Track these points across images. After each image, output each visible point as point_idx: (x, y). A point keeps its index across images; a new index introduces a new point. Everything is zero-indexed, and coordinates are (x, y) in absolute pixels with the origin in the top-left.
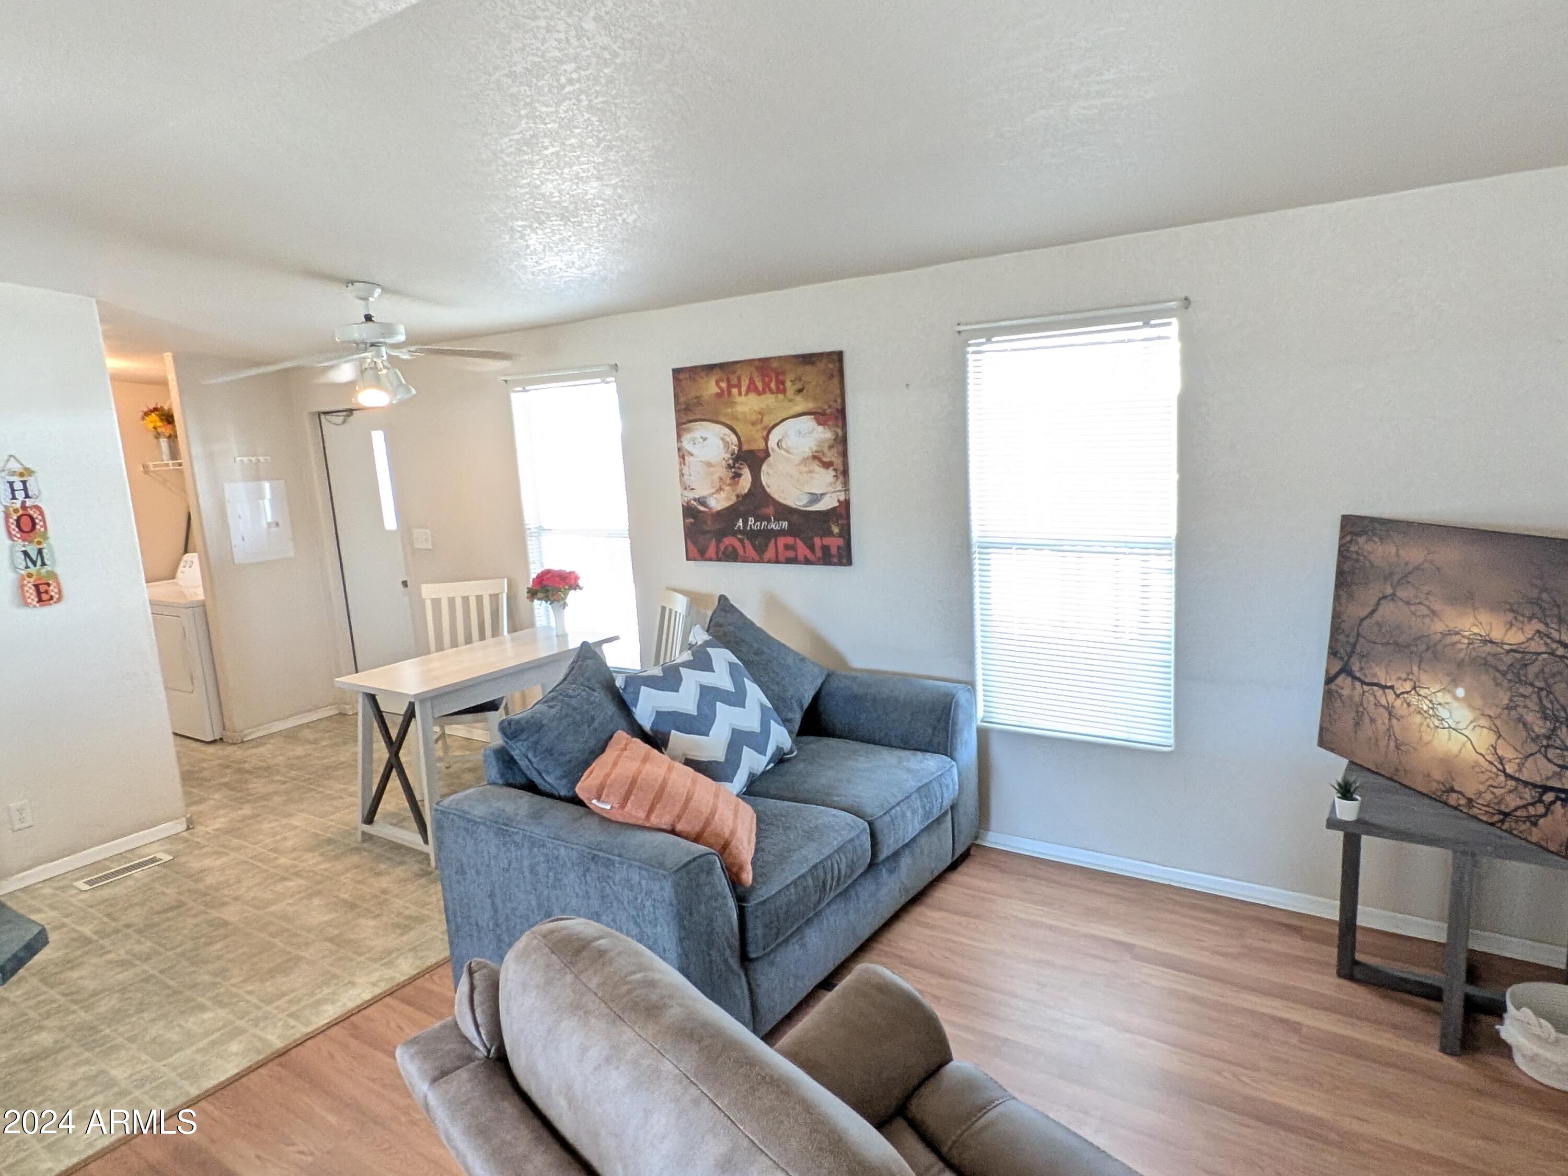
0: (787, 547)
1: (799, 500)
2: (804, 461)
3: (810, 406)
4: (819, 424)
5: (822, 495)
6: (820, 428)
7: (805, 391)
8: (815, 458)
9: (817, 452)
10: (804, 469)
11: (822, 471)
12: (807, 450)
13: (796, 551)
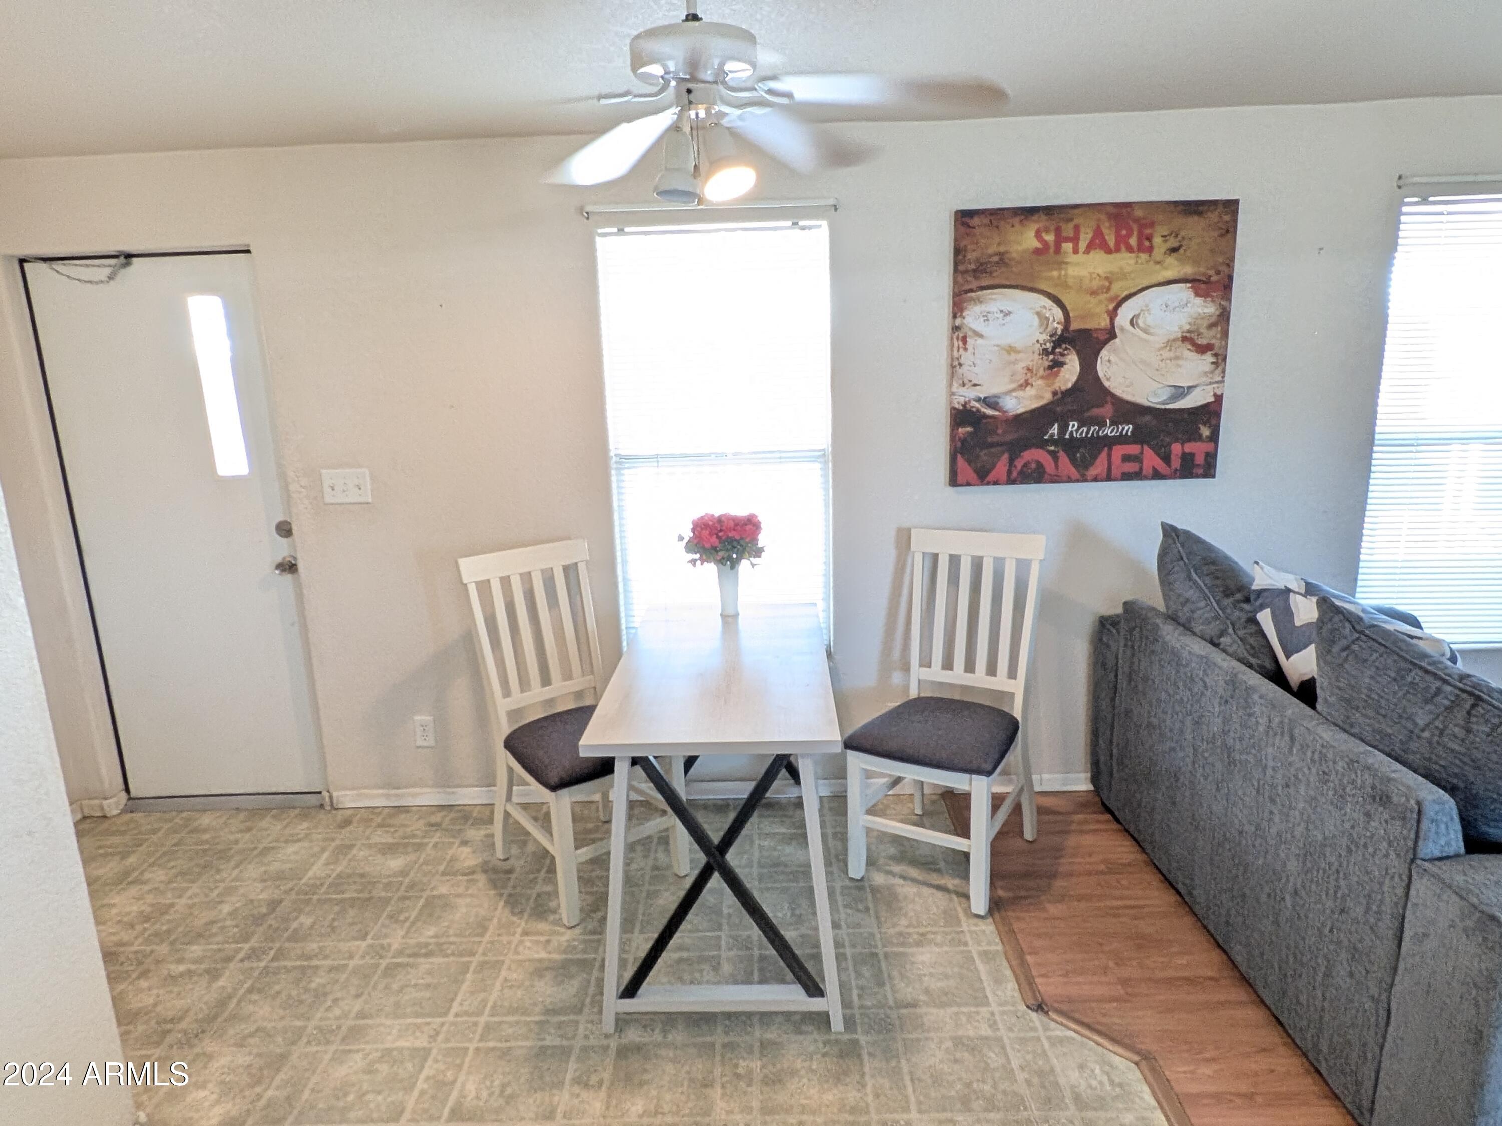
0: (1127, 459)
1: (1155, 394)
2: (1169, 344)
3: (1188, 270)
4: (1197, 294)
5: (1189, 388)
6: (1199, 301)
7: (1181, 251)
8: (1184, 339)
9: (1189, 331)
10: (1166, 354)
11: (1193, 356)
12: (1176, 329)
13: (1141, 463)
